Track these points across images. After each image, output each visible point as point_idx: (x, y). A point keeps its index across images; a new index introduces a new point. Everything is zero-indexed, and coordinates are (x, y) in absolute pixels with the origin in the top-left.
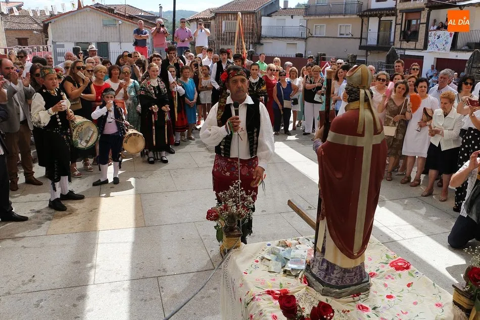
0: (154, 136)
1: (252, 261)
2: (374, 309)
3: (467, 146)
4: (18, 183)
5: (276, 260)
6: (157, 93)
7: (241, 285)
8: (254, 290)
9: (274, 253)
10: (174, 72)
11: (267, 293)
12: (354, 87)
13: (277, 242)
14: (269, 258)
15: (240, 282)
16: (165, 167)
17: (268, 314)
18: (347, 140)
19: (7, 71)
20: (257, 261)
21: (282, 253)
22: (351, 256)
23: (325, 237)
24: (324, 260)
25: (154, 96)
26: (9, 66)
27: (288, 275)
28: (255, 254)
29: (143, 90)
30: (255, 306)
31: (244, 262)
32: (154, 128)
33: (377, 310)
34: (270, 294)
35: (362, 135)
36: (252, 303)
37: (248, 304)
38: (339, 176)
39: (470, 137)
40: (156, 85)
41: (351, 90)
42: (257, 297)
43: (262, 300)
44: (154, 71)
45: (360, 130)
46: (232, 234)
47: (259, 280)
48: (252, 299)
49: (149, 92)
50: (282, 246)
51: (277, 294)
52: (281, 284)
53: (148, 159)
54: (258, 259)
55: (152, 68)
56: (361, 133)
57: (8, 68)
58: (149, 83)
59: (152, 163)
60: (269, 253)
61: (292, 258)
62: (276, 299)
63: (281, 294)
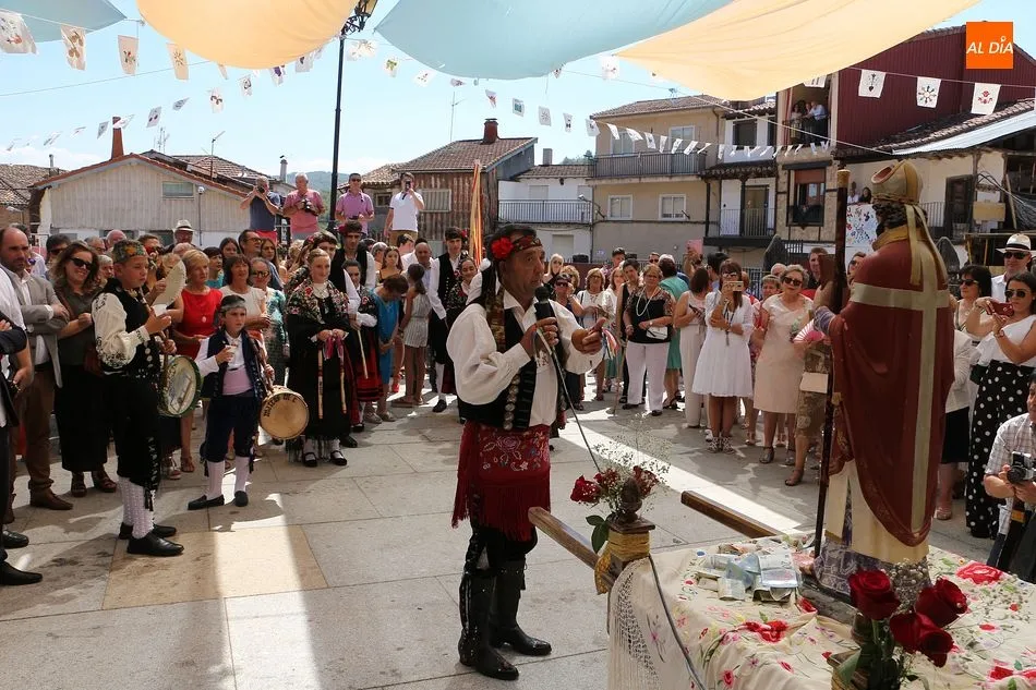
0: (320, 397)
1: (682, 582)
3: (990, 399)
4: (15, 505)
5: (728, 577)
6: (326, 312)
7: (683, 621)
8: (717, 625)
9: (716, 567)
10: (357, 274)
11: (747, 629)
12: (893, 202)
13: (715, 548)
14: (713, 575)
16: (342, 472)
17: (771, 660)
18: (894, 298)
19: (13, 254)
20: (691, 583)
21: (736, 563)
22: (907, 539)
23: (848, 506)
24: (848, 557)
25: (319, 318)
26: (18, 245)
27: (764, 602)
28: (680, 568)
29: (297, 306)
30: (732, 652)
32: (320, 379)
33: (977, 647)
34: (752, 630)
35: (919, 288)
36: (723, 648)
37: (711, 653)
38: (881, 369)
39: (997, 379)
40: (325, 295)
41: (889, 207)
42: (731, 635)
43: (744, 639)
44: (319, 266)
45: (914, 278)
46: (633, 526)
47: (715, 609)
48: (721, 641)
49: (310, 310)
50: (731, 553)
51: (766, 630)
52: (762, 615)
53: (304, 456)
54: (690, 579)
55: (315, 259)
56: (918, 284)
57: (14, 248)
58: (309, 291)
59: (312, 464)
60: (707, 566)
61: (765, 569)
62: (766, 638)
63: (772, 630)
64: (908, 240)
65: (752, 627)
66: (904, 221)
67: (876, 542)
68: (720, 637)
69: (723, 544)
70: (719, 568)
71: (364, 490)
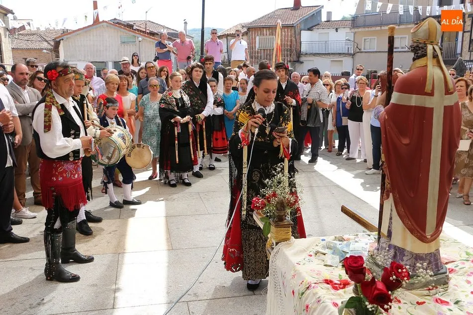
0: (177, 152)
1: (305, 255)
2: (457, 303)
5: (333, 254)
6: (180, 105)
7: (294, 276)
8: (309, 279)
11: (325, 282)
12: (420, 43)
13: (333, 237)
14: (324, 252)
15: (292, 273)
17: (327, 300)
18: (414, 100)
20: (311, 256)
21: (339, 247)
22: (423, 239)
23: (391, 219)
24: (390, 246)
25: (176, 108)
28: (308, 248)
29: (163, 103)
30: (312, 294)
31: (296, 254)
32: (176, 142)
33: (460, 303)
34: (328, 284)
35: (431, 94)
36: (308, 292)
37: (302, 294)
38: (406, 141)
40: (179, 96)
41: (417, 46)
42: (313, 285)
43: (319, 288)
44: (177, 81)
45: (428, 88)
46: (281, 223)
47: (314, 271)
48: (308, 288)
49: (171, 105)
50: (339, 241)
51: (336, 284)
52: (340, 276)
53: (169, 182)
54: (311, 253)
55: (175, 77)
56: (430, 92)
57: (22, 74)
58: (170, 95)
59: (174, 186)
60: (324, 247)
61: (351, 251)
62: (336, 288)
63: (340, 284)
64: (426, 66)
65: (328, 282)
66: (424, 55)
67: (404, 239)
68: (308, 286)
69: (337, 236)
70: (330, 249)
71: (203, 199)
